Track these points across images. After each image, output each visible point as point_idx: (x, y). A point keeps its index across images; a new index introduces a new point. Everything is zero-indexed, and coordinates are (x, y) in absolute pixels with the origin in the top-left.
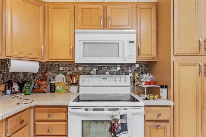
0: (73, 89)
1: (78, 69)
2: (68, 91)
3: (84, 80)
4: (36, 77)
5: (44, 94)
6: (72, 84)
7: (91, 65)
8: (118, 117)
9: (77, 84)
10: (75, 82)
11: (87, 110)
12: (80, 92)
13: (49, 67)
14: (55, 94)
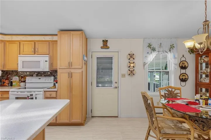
0: (22, 84)
1: (27, 73)
2: (20, 86)
3: (28, 79)
4: (4, 78)
5: (6, 87)
6: (22, 82)
7: (35, 72)
8: (29, 95)
9: (24, 81)
10: (23, 80)
11: (18, 92)
12: (26, 86)
13: (11, 73)
14: (13, 87)
